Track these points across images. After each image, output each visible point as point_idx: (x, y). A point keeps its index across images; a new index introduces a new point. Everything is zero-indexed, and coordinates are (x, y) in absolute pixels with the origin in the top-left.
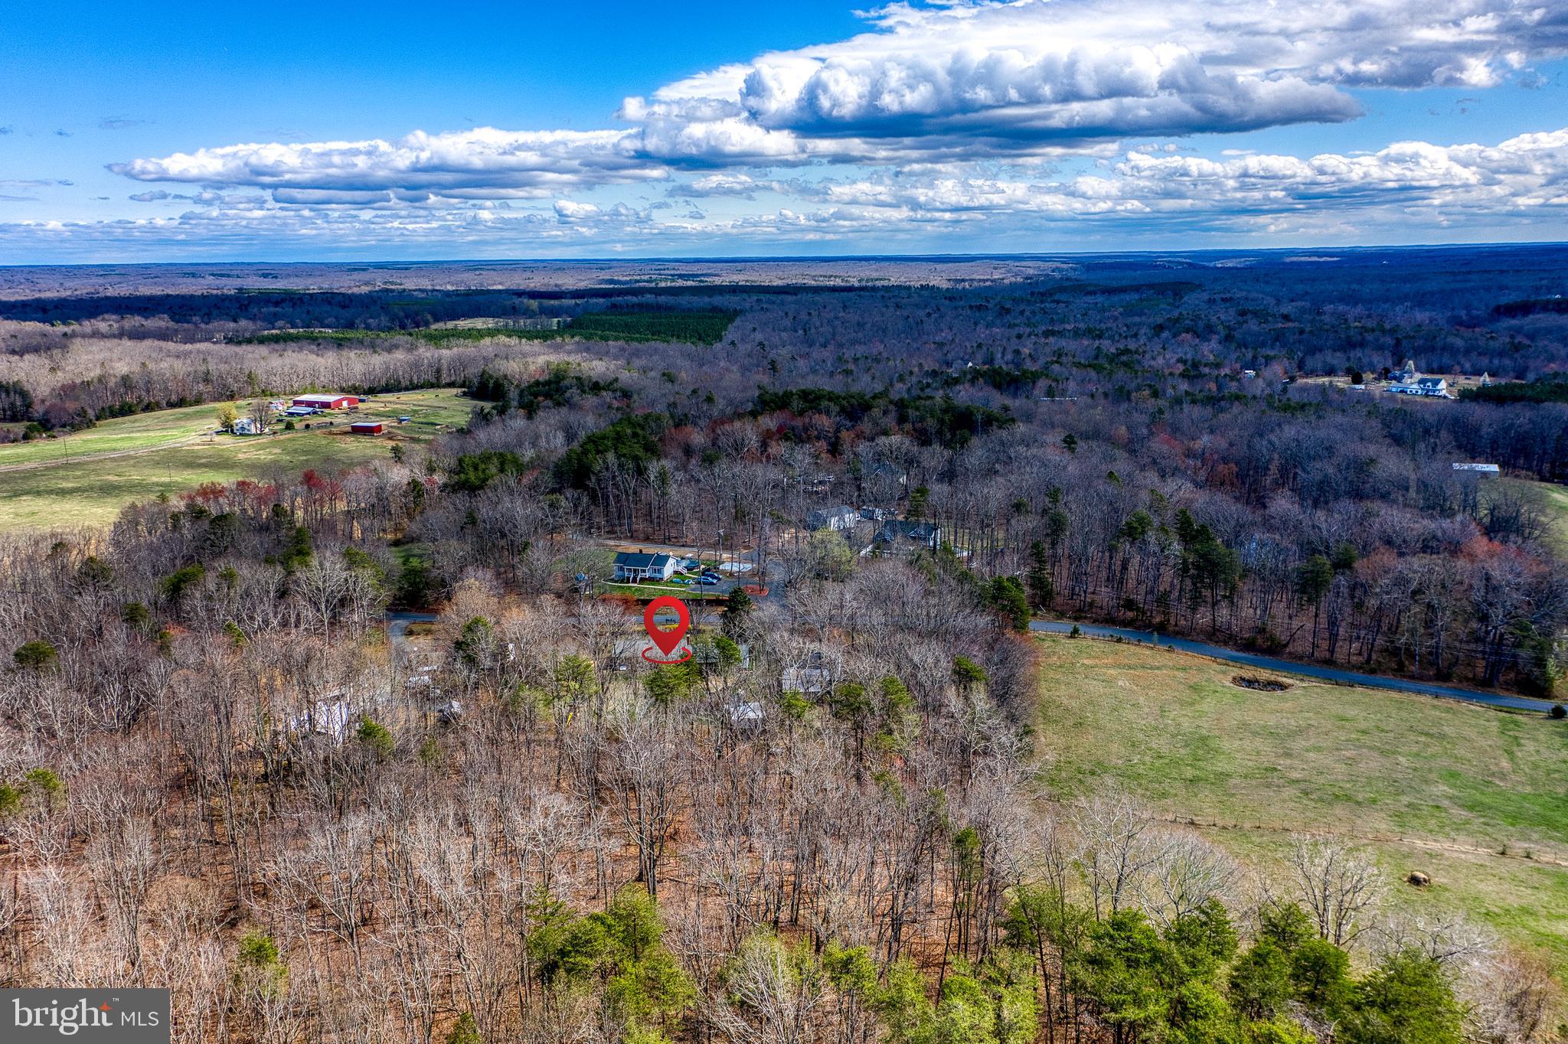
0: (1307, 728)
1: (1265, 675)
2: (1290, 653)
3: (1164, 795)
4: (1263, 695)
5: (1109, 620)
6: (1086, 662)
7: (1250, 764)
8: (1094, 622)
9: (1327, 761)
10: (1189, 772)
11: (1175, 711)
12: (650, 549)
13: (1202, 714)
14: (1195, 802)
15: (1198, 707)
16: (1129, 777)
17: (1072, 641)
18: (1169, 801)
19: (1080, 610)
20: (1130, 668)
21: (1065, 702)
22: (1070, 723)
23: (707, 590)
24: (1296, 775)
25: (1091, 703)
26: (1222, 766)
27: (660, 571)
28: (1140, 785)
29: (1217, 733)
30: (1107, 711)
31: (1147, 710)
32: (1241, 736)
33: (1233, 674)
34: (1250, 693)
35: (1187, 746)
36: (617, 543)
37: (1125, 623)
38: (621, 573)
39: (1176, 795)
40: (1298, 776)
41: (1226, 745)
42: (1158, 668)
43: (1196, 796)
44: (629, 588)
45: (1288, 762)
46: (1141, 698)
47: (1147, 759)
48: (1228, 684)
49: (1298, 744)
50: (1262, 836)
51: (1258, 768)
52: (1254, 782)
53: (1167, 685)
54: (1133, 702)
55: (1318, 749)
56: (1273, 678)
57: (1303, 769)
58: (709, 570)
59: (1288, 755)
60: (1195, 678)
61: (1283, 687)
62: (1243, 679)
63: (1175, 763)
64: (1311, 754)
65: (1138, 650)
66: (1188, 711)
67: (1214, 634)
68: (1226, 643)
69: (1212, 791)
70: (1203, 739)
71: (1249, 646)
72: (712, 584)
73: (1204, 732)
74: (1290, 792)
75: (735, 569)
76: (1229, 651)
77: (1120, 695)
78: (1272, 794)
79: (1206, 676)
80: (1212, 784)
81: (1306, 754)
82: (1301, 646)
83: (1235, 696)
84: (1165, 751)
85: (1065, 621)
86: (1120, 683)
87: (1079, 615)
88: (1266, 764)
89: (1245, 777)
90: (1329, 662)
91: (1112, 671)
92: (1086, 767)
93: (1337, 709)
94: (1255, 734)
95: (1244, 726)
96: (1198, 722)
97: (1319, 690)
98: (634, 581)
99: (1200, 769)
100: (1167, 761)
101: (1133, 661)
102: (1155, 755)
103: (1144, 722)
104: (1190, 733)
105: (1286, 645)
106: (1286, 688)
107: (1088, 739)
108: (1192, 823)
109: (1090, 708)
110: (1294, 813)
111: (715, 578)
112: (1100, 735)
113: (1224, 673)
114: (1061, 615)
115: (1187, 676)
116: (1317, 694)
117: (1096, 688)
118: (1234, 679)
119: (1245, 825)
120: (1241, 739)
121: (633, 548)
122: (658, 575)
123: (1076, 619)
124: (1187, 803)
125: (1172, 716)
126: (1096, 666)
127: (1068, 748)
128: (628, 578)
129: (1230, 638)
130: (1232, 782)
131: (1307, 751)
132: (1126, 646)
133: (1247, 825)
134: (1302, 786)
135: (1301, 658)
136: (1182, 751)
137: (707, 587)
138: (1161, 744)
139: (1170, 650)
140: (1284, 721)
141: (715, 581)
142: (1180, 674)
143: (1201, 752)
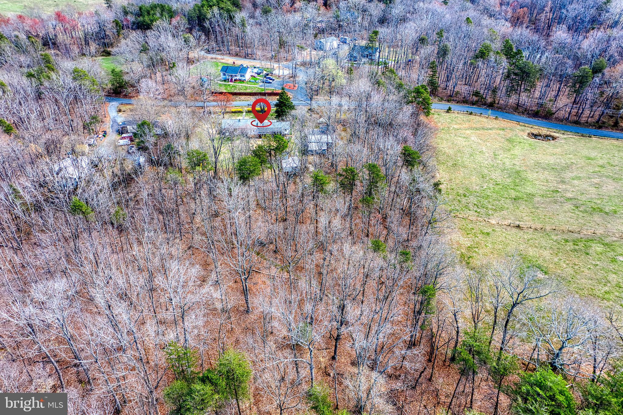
0: (571, 165)
1: (544, 131)
2: (556, 118)
3: (502, 209)
4: (545, 144)
5: (465, 101)
6: (455, 126)
7: (544, 188)
8: (457, 103)
9: (584, 186)
10: (513, 194)
11: (502, 155)
12: (239, 62)
13: (514, 156)
14: (518, 212)
15: (512, 152)
16: (483, 197)
17: (448, 114)
18: (505, 212)
19: (450, 96)
20: (477, 129)
21: (447, 151)
22: (450, 164)
23: (268, 86)
24: (569, 195)
25: (459, 151)
26: (529, 189)
27: (243, 76)
28: (489, 202)
29: (524, 168)
30: (468, 156)
31: (487, 155)
32: (537, 170)
33: (528, 131)
34: (537, 142)
35: (510, 176)
36: (222, 57)
37: (473, 104)
38: (224, 77)
39: (508, 208)
40: (571, 195)
41: (531, 176)
42: (490, 129)
43: (518, 208)
44: (229, 85)
45: (564, 186)
46: (484, 148)
47: (491, 186)
48: (526, 137)
49: (568, 175)
50: (557, 235)
51: (549, 191)
52: (547, 200)
53: (496, 139)
54: (480, 150)
55: (579, 178)
56: (548, 133)
57: (573, 191)
58: (268, 75)
59: (563, 182)
60: (510, 135)
61: (554, 138)
62: (533, 134)
63: (505, 188)
64: (575, 181)
65: (481, 119)
66: (508, 155)
67: (517, 108)
68: (523, 113)
69: (526, 205)
70: (518, 172)
71: (535, 115)
72: (270, 83)
73: (518, 168)
74: (568, 206)
75: (281, 74)
76: (524, 118)
77: (473, 146)
78: (558, 207)
79: (515, 133)
80: (526, 201)
81: (573, 181)
82: (562, 114)
83: (530, 145)
84: (499, 180)
85: (443, 102)
86: (473, 138)
87: (450, 98)
88: (552, 188)
89: (543, 196)
90: (577, 123)
91: (468, 132)
92: (461, 192)
93: (585, 152)
94: (544, 169)
95: (538, 164)
96: (514, 162)
97: (573, 140)
98: (231, 81)
99: (519, 191)
100: (501, 187)
101: (478, 126)
102: (494, 183)
103: (486, 162)
104: (511, 168)
105: (554, 114)
106: (555, 139)
107: (460, 175)
108: (518, 227)
109: (459, 154)
110: (572, 220)
111: (271, 79)
112: (466, 171)
113: (523, 131)
114: (441, 99)
115: (505, 133)
116: (573, 142)
117: (461, 141)
118: (529, 134)
119: (547, 228)
120: (537, 172)
121: (229, 60)
122: (243, 78)
123: (448, 101)
124: (514, 213)
125: (500, 158)
126: (460, 129)
127: (451, 180)
128: (228, 79)
129: (525, 110)
130: (537, 199)
131: (573, 179)
132: (474, 117)
133: (548, 228)
134: (574, 202)
135: (562, 121)
136: (508, 180)
137: (268, 84)
138: (496, 175)
139: (496, 118)
140: (558, 161)
141: (271, 81)
142: (501, 132)
143: (517, 181)
